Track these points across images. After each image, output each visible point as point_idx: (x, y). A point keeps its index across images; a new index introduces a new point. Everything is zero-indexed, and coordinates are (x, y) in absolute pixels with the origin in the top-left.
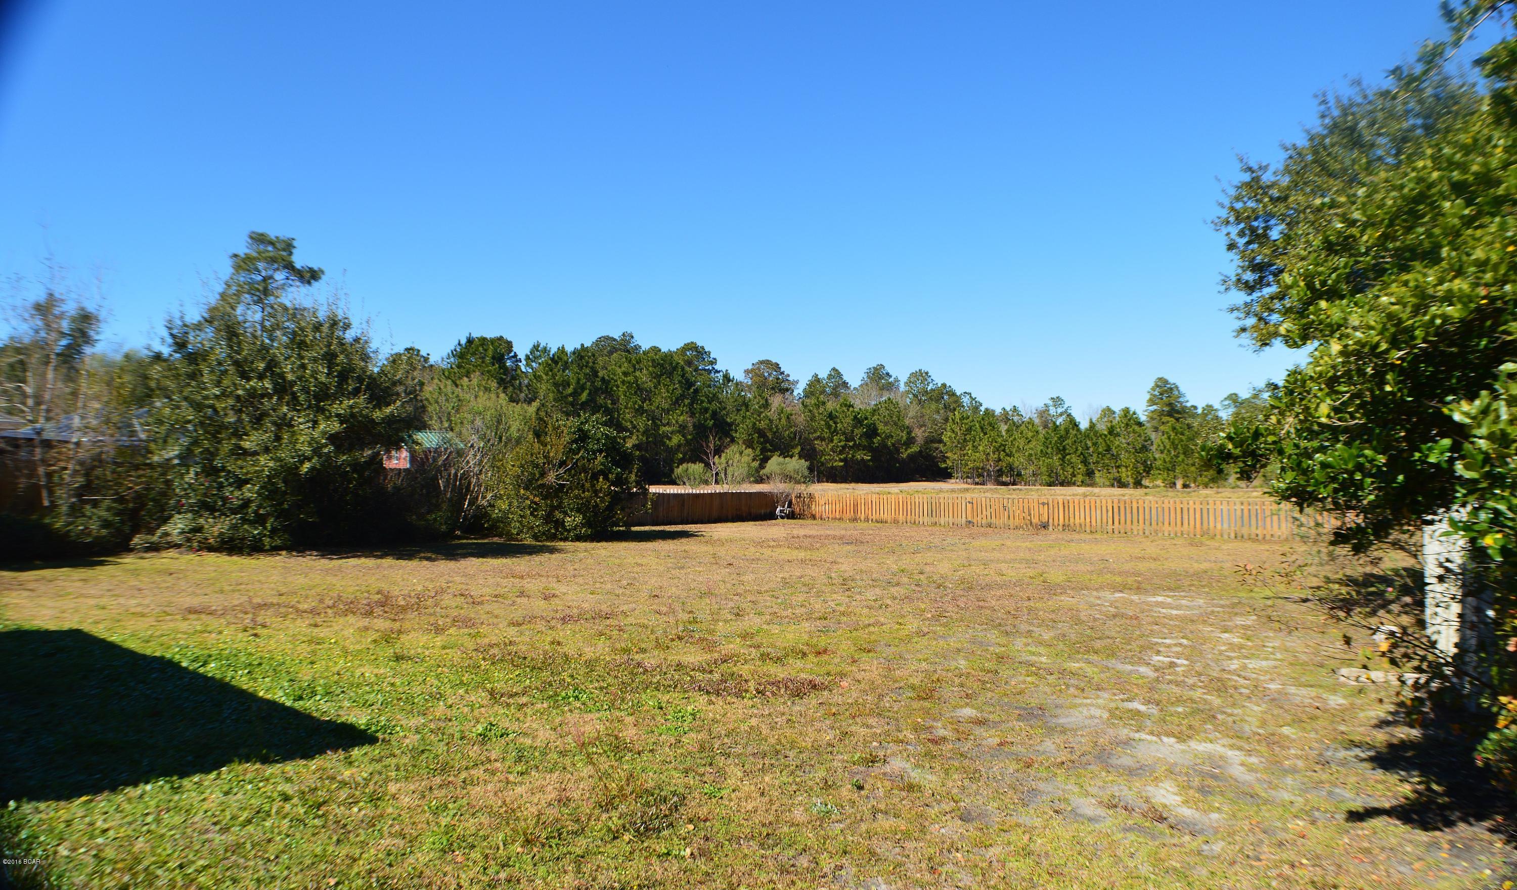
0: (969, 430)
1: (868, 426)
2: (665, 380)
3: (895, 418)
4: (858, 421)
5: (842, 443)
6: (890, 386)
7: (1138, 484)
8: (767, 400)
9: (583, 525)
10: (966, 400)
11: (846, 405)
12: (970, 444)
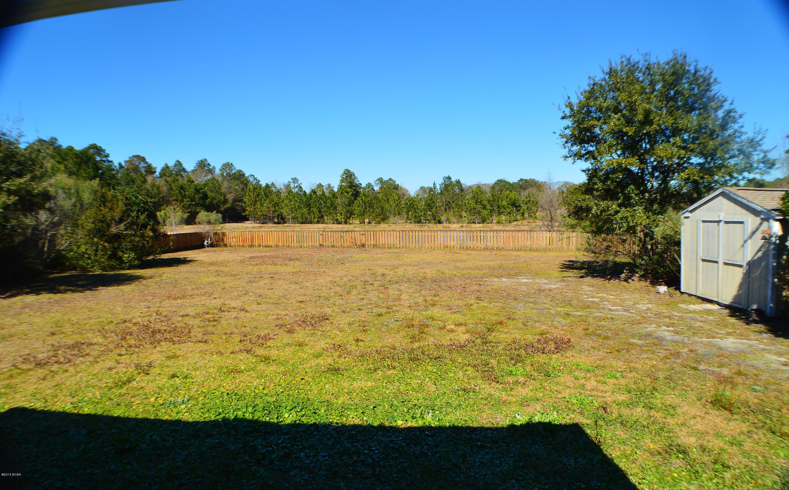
0: (258, 195)
1: (203, 193)
2: (83, 166)
3: (217, 189)
4: (197, 190)
5: (189, 203)
6: (211, 171)
7: (346, 223)
8: (145, 179)
9: (136, 259)
10: (251, 179)
11: (190, 181)
12: (259, 203)
